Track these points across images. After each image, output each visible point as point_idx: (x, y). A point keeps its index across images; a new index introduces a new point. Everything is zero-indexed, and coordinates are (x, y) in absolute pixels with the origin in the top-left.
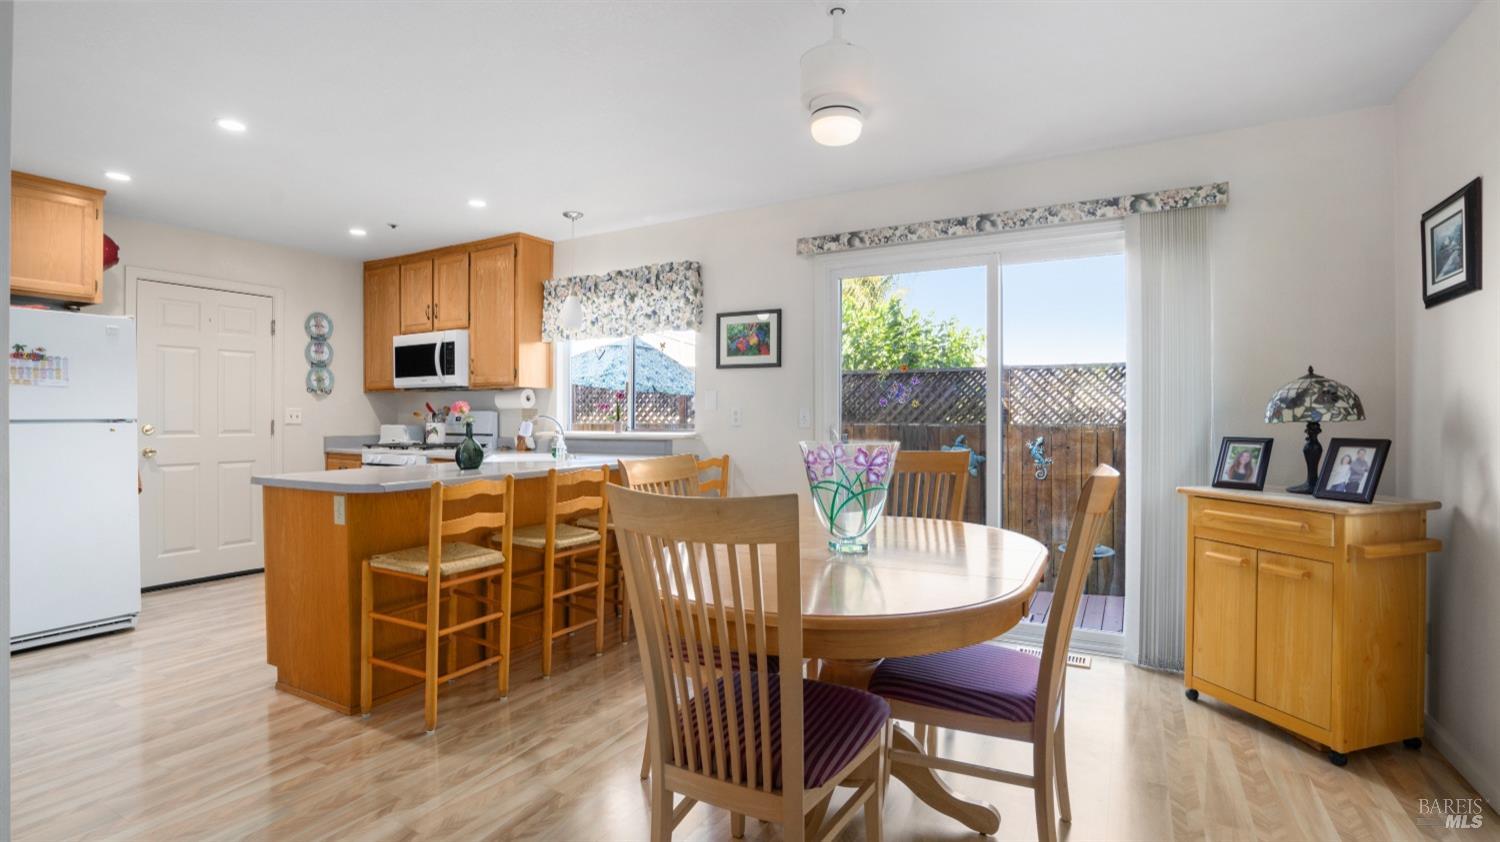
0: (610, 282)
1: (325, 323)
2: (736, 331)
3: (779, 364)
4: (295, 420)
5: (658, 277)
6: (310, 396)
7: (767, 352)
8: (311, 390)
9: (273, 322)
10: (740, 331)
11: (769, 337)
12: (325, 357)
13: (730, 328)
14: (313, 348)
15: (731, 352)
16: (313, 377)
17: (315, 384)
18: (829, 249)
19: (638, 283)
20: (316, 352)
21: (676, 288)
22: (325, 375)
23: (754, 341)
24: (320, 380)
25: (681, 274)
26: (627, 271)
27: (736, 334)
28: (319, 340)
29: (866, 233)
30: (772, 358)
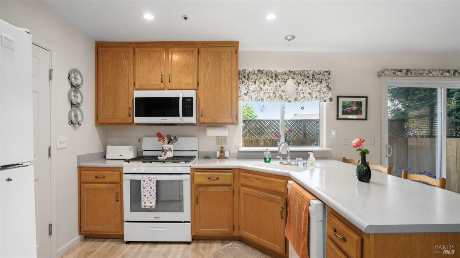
0: (285, 75)
1: (79, 77)
2: (346, 104)
3: (366, 119)
4: (63, 146)
5: (313, 75)
6: (70, 127)
7: (361, 114)
8: (71, 123)
9: (51, 71)
10: (348, 104)
11: (362, 108)
12: (79, 100)
13: (343, 103)
14: (73, 94)
15: (344, 113)
16: (73, 114)
17: (73, 118)
18: (398, 75)
19: (302, 78)
20: (74, 96)
21: (323, 82)
22: (79, 113)
23: (355, 108)
24: (76, 116)
25: (326, 77)
26: (297, 71)
27: (346, 105)
28: (75, 87)
29: (413, 70)
30: (363, 116)
